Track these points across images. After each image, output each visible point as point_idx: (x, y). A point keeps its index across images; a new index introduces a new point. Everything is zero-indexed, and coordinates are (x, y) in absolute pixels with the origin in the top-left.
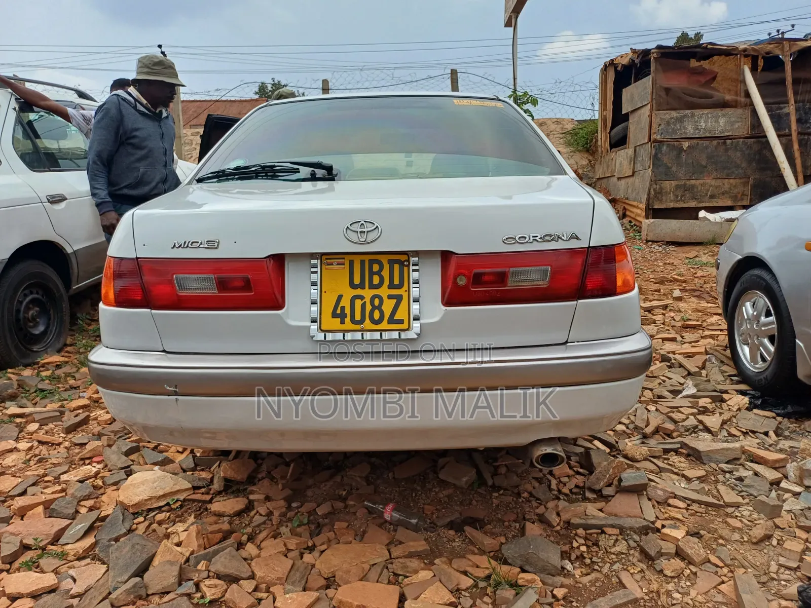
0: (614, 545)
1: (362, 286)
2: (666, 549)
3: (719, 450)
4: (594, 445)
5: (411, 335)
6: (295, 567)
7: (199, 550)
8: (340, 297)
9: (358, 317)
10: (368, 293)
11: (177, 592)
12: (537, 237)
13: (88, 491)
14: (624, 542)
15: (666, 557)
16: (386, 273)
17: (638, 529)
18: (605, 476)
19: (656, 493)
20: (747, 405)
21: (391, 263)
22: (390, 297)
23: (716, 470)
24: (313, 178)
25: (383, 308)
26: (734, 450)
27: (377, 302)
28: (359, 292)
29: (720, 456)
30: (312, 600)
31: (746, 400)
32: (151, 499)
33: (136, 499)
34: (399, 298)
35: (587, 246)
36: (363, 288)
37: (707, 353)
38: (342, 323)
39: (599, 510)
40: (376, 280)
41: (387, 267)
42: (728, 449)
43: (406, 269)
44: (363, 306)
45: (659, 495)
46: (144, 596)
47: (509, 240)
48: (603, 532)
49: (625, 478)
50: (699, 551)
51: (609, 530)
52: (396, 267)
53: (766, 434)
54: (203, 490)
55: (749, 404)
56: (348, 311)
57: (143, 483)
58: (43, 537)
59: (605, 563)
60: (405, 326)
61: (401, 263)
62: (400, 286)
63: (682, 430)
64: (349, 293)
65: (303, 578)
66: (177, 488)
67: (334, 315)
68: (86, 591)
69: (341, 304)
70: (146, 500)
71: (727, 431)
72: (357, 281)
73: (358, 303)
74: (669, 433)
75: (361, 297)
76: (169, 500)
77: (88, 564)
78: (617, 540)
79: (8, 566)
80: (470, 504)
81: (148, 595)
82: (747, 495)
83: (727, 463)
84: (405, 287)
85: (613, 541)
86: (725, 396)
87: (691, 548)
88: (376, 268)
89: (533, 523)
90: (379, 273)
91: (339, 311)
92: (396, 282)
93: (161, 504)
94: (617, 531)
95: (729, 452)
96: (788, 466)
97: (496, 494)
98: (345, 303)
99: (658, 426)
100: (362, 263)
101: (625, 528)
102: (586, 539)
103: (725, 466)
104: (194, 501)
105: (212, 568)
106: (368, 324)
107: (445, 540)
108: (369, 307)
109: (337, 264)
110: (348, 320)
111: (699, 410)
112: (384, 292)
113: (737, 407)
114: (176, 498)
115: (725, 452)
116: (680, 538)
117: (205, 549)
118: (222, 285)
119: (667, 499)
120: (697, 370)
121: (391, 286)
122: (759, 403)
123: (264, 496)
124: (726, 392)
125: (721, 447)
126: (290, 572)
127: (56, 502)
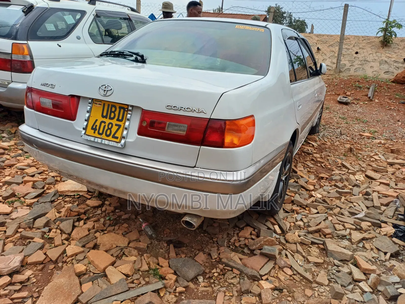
0: (232, 279)
1: (106, 117)
2: (255, 290)
3: (338, 252)
4: (274, 227)
5: (119, 145)
6: (88, 236)
7: (63, 217)
8: (97, 120)
9: (101, 132)
10: (108, 121)
11: (42, 230)
12: (183, 108)
13: (52, 181)
14: (238, 279)
15: (252, 294)
16: (117, 113)
17: (250, 275)
18: (258, 244)
19: (280, 262)
20: (392, 234)
21: (120, 108)
22: (116, 125)
23: (331, 262)
24: (136, 61)
25: (112, 129)
26: (347, 255)
27: (110, 126)
28: (104, 120)
29: (338, 256)
30: (79, 251)
31: (394, 230)
32: (68, 191)
33: (63, 189)
34: (119, 126)
35: (209, 117)
36: (106, 118)
37: (397, 197)
38: (94, 133)
39: (239, 258)
40: (112, 115)
41: (118, 110)
42: (343, 253)
43: (126, 112)
44: (104, 127)
45: (282, 264)
46: (32, 227)
47: (169, 107)
48: (232, 270)
49: (265, 249)
50: (268, 298)
51: (235, 271)
52: (122, 110)
53: (385, 253)
54: (90, 194)
55: (393, 234)
56: (98, 128)
57: (70, 184)
58: (21, 194)
59: (218, 285)
60: (118, 140)
61: (124, 109)
62: (121, 121)
63: (335, 235)
64: (101, 119)
65: (88, 241)
66: (81, 190)
67: (92, 128)
68: (16, 218)
69: (96, 124)
70: (66, 191)
71: (364, 244)
72: (105, 114)
73: (103, 124)
74: (325, 234)
75: (105, 122)
76: (76, 194)
77: (28, 209)
78: (235, 277)
79: (4, 201)
80: (187, 235)
81: (33, 228)
82: (334, 282)
83: (339, 261)
84: (123, 122)
85: (232, 276)
86: (383, 225)
87: (266, 295)
88: (113, 109)
89: (204, 254)
90: (114, 112)
91: (94, 127)
92: (120, 118)
93: (72, 194)
94: (238, 272)
95: (344, 255)
96: (372, 274)
97: (202, 235)
98: (98, 124)
99: (321, 229)
100: (109, 105)
101: (244, 273)
102: (221, 270)
103: (336, 262)
104: (85, 197)
105: (60, 225)
106: (104, 136)
107: (159, 247)
108: (106, 128)
109: (99, 104)
110: (97, 132)
111: (356, 227)
112: (114, 122)
113: (385, 233)
114: (79, 193)
115: (341, 254)
116: (265, 288)
117: (66, 217)
118: (54, 105)
119: (284, 267)
120: (379, 205)
121: (118, 120)
122: (401, 235)
123: (109, 203)
124: (386, 223)
125: (341, 251)
126: (84, 237)
127: (37, 182)
